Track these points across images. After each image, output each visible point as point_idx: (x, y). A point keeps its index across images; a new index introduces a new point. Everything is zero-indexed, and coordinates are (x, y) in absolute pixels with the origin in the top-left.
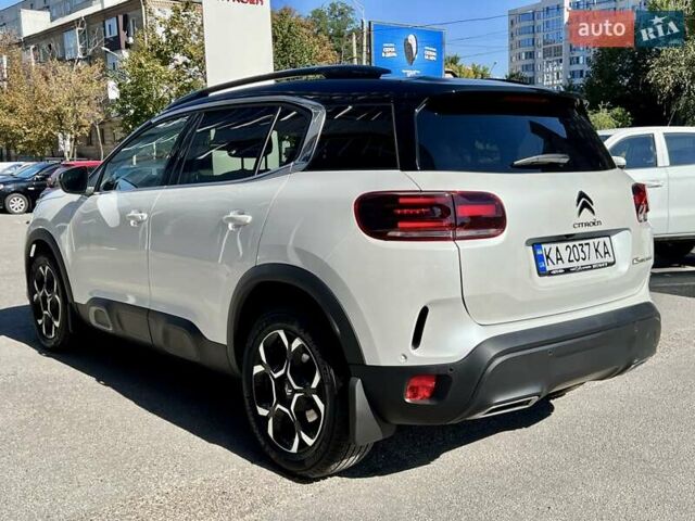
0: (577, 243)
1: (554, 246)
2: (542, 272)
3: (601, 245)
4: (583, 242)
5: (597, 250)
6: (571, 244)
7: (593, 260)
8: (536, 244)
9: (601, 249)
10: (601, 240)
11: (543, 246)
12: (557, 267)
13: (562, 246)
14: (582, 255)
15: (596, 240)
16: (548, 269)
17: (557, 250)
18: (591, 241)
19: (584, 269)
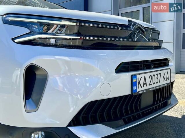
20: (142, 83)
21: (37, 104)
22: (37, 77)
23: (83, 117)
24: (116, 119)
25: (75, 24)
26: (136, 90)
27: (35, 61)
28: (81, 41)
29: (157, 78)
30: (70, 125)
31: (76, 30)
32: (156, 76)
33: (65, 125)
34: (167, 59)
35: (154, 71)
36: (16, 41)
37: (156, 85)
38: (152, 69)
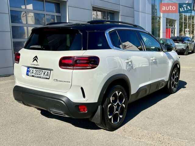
0: (39, 70)
1: (32, 69)
2: (27, 74)
3: (47, 73)
4: (41, 70)
5: (44, 73)
6: (37, 70)
7: (42, 76)
8: (29, 68)
9: (46, 74)
10: (47, 71)
11: (30, 68)
12: (31, 74)
13: (34, 70)
14: (39, 73)
15: (45, 71)
16: (29, 74)
17: (33, 70)
18: (43, 71)
19: (38, 77)
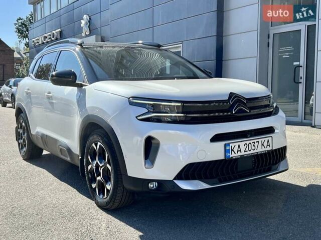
20: (236, 150)
21: (153, 162)
22: (153, 145)
23: (184, 174)
24: (212, 177)
25: (180, 104)
26: (230, 156)
27: (153, 134)
28: (184, 118)
29: (254, 146)
30: (175, 179)
31: (180, 110)
32: (252, 144)
33: (171, 179)
34: (272, 127)
35: (250, 140)
36: (138, 118)
37: (252, 152)
38: (248, 138)
